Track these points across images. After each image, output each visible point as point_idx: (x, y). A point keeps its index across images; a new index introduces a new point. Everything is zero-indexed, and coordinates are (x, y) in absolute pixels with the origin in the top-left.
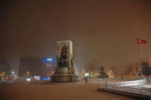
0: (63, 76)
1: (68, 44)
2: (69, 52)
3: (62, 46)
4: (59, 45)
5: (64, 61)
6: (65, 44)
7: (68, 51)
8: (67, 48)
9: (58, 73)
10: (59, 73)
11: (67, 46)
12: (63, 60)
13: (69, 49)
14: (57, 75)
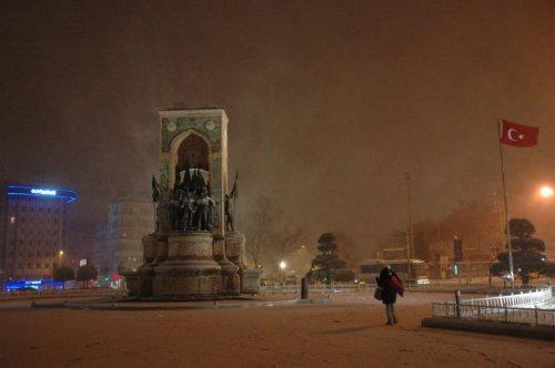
0: (197, 273)
1: (211, 127)
2: (219, 160)
3: (185, 135)
4: (172, 128)
5: (195, 204)
6: (199, 125)
7: (212, 157)
8: (210, 146)
9: (164, 258)
10: (173, 258)
11: (208, 137)
12: (192, 201)
13: (217, 148)
14: (162, 268)
